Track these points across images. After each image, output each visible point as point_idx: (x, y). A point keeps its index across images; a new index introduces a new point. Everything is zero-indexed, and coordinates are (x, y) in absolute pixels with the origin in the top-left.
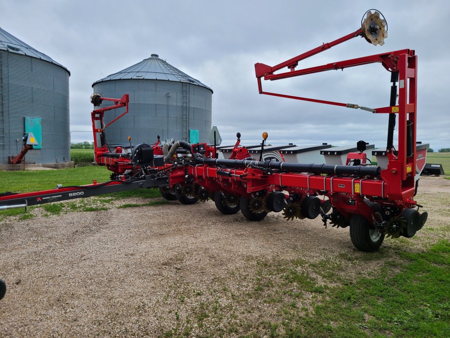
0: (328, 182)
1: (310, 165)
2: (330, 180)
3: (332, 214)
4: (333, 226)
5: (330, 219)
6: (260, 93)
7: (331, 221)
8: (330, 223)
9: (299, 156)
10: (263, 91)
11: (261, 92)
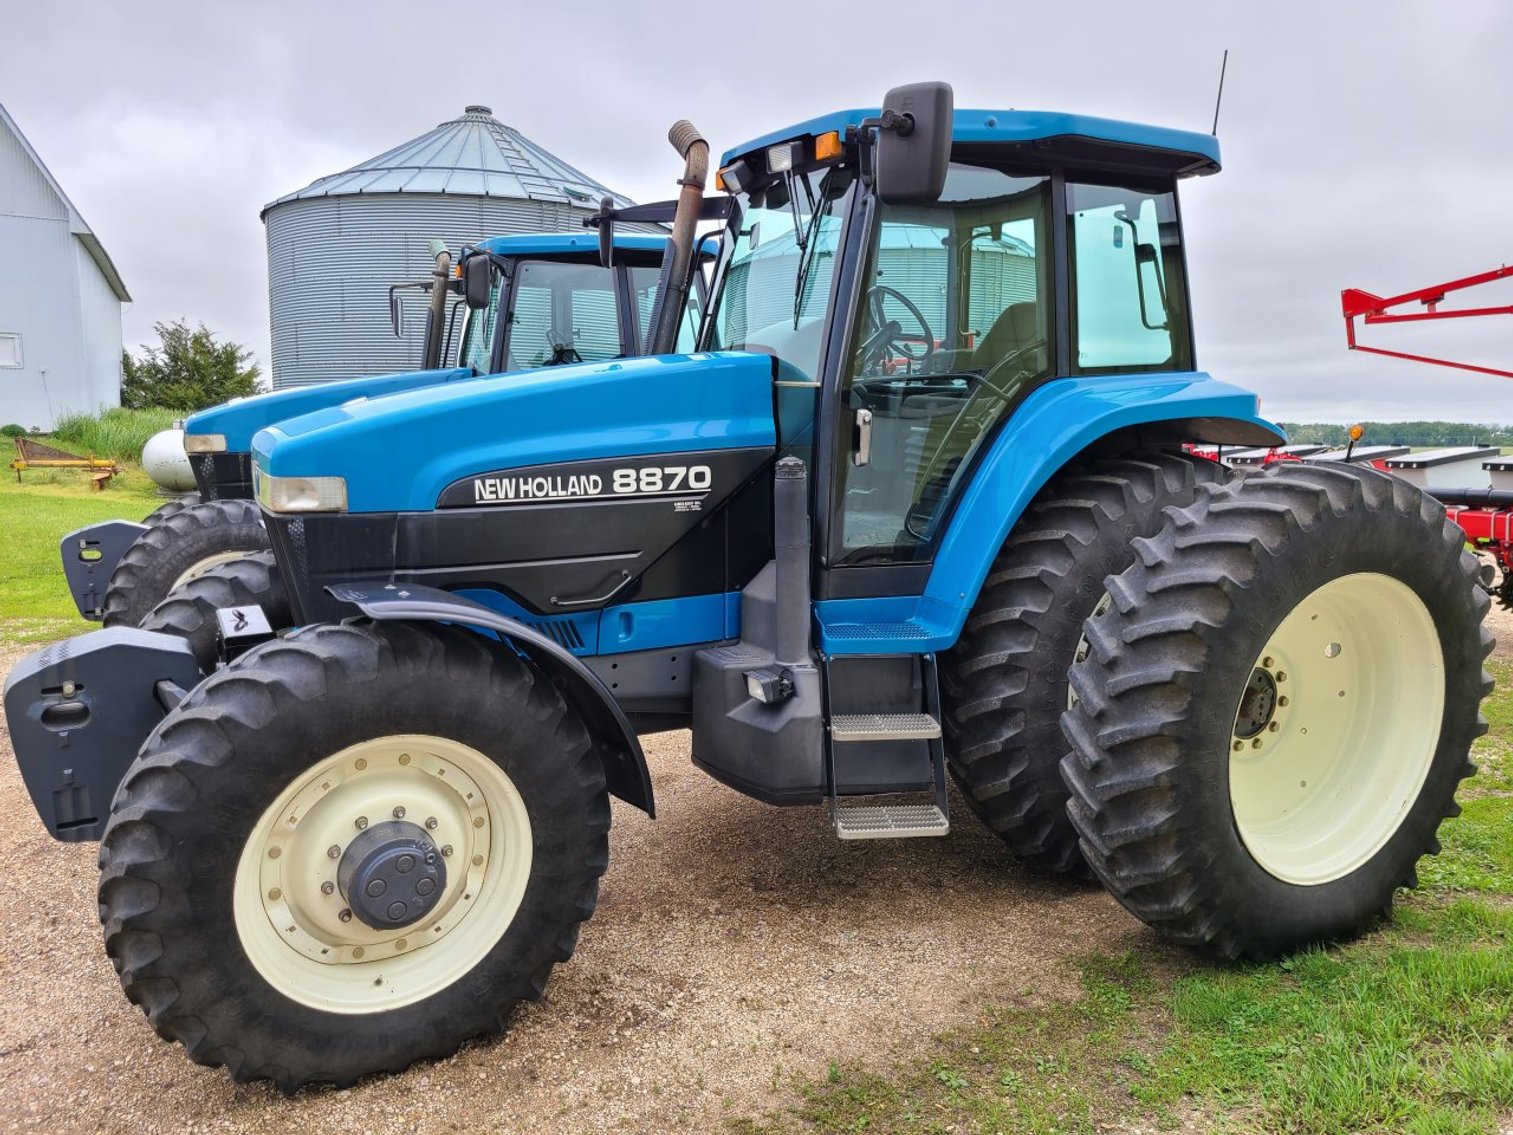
0: (1500, 523)
1: (1461, 490)
2: (1505, 519)
3: (1502, 586)
4: (1504, 609)
5: (1499, 596)
6: (1350, 348)
7: (1499, 599)
8: (1499, 603)
9: (1429, 472)
10: (1358, 344)
11: (1352, 344)
